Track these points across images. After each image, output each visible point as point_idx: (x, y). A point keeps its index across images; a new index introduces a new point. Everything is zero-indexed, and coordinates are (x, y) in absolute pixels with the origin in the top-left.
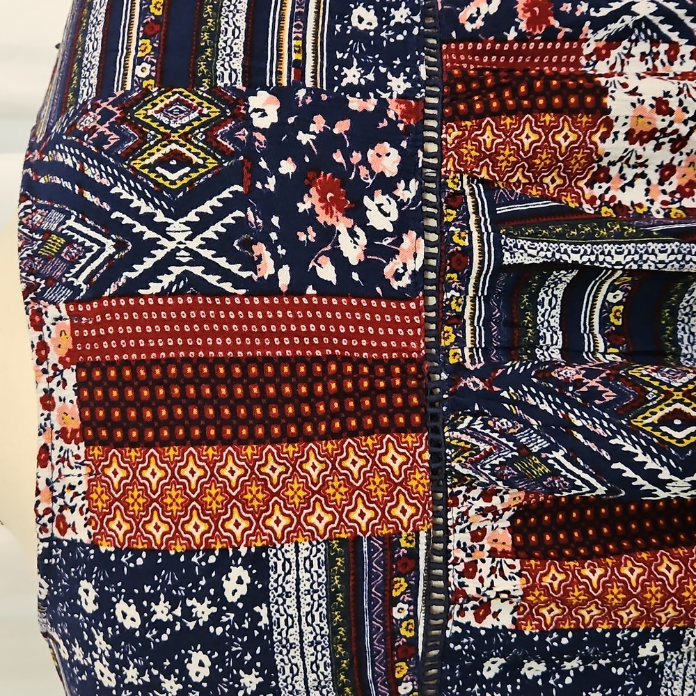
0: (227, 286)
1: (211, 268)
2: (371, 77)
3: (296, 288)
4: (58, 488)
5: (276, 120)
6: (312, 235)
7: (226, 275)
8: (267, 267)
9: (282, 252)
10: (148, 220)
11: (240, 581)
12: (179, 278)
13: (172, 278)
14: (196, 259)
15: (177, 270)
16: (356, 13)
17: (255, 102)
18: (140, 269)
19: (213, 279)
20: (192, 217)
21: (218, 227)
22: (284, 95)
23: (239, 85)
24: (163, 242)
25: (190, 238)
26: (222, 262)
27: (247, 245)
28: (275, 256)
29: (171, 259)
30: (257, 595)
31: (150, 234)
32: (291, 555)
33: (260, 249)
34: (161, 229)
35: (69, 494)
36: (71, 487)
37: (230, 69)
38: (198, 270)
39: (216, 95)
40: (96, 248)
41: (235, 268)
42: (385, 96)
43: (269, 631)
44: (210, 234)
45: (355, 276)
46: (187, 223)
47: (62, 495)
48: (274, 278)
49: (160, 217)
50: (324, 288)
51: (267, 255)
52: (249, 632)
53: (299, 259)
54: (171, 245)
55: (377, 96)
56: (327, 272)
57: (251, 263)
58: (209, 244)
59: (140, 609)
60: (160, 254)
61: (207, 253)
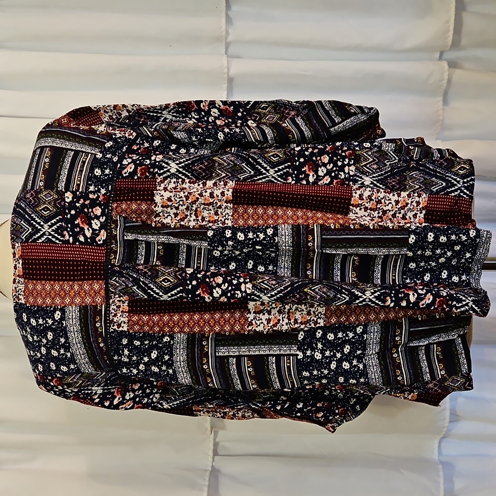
0: (57, 241)
1: (53, 236)
2: (96, 189)
3: (74, 243)
4: (17, 289)
5: (71, 200)
6: (78, 229)
7: (57, 239)
8: (67, 237)
9: (71, 233)
10: (39, 224)
11: (58, 315)
12: (46, 239)
13: (44, 239)
14: (50, 234)
15: (45, 237)
16: (96, 170)
17: (66, 195)
18: (37, 236)
19: (54, 239)
20: (49, 224)
21: (55, 227)
22: (74, 193)
23: (63, 190)
24: (42, 229)
25: (49, 229)
26: (56, 235)
27: (62, 231)
28: (69, 234)
29: (44, 234)
30: (63, 318)
31: (39, 227)
32: (71, 309)
33: (65, 233)
34: (42, 226)
35: (20, 291)
36: (20, 289)
37: (61, 186)
38: (50, 237)
39: (58, 192)
40: (27, 230)
41: (59, 237)
42: (99, 194)
43: (65, 327)
44: (53, 228)
45: (89, 240)
46: (48, 225)
47: (18, 291)
48: (69, 240)
49: (42, 223)
50: (81, 243)
51: (67, 234)
52: (61, 327)
53: (75, 235)
54: (44, 230)
55: (97, 194)
56: (82, 239)
57: (63, 236)
58: (53, 231)
59: (36, 321)
60: (42, 232)
61: (53, 233)
